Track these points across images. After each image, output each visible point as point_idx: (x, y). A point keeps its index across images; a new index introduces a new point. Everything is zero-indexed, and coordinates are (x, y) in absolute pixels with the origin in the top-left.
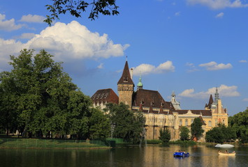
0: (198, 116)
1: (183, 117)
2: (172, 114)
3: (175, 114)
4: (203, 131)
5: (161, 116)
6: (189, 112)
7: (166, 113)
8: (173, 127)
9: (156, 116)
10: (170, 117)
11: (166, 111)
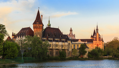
0: (83, 43)
1: (76, 44)
2: (67, 42)
3: (69, 42)
4: (86, 52)
5: (60, 43)
6: (80, 41)
7: (63, 42)
8: (68, 50)
9: (57, 43)
10: (66, 44)
11: (64, 40)
